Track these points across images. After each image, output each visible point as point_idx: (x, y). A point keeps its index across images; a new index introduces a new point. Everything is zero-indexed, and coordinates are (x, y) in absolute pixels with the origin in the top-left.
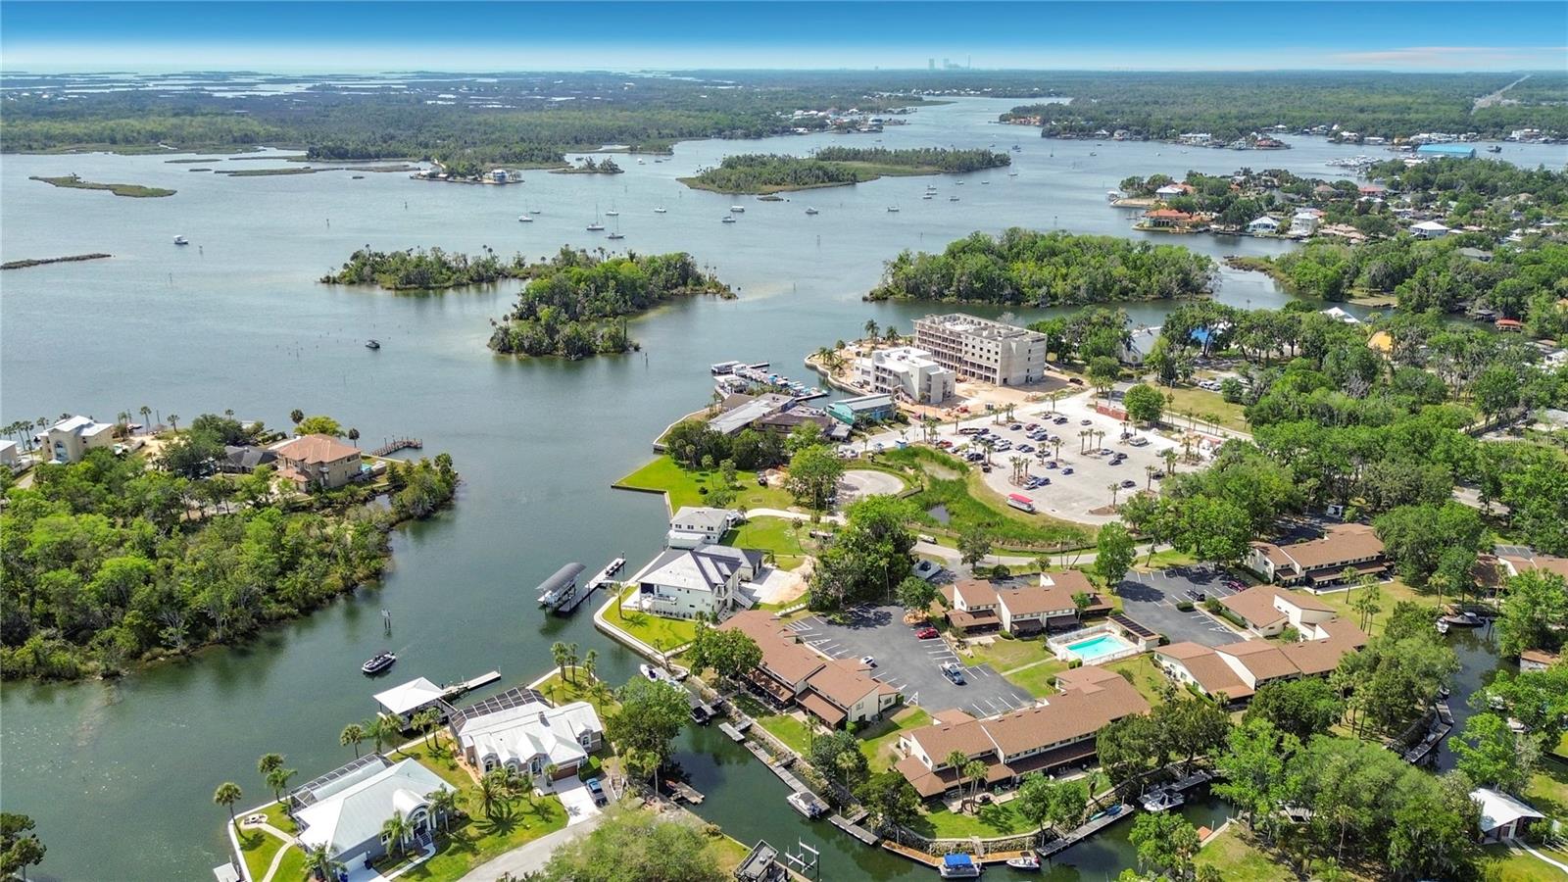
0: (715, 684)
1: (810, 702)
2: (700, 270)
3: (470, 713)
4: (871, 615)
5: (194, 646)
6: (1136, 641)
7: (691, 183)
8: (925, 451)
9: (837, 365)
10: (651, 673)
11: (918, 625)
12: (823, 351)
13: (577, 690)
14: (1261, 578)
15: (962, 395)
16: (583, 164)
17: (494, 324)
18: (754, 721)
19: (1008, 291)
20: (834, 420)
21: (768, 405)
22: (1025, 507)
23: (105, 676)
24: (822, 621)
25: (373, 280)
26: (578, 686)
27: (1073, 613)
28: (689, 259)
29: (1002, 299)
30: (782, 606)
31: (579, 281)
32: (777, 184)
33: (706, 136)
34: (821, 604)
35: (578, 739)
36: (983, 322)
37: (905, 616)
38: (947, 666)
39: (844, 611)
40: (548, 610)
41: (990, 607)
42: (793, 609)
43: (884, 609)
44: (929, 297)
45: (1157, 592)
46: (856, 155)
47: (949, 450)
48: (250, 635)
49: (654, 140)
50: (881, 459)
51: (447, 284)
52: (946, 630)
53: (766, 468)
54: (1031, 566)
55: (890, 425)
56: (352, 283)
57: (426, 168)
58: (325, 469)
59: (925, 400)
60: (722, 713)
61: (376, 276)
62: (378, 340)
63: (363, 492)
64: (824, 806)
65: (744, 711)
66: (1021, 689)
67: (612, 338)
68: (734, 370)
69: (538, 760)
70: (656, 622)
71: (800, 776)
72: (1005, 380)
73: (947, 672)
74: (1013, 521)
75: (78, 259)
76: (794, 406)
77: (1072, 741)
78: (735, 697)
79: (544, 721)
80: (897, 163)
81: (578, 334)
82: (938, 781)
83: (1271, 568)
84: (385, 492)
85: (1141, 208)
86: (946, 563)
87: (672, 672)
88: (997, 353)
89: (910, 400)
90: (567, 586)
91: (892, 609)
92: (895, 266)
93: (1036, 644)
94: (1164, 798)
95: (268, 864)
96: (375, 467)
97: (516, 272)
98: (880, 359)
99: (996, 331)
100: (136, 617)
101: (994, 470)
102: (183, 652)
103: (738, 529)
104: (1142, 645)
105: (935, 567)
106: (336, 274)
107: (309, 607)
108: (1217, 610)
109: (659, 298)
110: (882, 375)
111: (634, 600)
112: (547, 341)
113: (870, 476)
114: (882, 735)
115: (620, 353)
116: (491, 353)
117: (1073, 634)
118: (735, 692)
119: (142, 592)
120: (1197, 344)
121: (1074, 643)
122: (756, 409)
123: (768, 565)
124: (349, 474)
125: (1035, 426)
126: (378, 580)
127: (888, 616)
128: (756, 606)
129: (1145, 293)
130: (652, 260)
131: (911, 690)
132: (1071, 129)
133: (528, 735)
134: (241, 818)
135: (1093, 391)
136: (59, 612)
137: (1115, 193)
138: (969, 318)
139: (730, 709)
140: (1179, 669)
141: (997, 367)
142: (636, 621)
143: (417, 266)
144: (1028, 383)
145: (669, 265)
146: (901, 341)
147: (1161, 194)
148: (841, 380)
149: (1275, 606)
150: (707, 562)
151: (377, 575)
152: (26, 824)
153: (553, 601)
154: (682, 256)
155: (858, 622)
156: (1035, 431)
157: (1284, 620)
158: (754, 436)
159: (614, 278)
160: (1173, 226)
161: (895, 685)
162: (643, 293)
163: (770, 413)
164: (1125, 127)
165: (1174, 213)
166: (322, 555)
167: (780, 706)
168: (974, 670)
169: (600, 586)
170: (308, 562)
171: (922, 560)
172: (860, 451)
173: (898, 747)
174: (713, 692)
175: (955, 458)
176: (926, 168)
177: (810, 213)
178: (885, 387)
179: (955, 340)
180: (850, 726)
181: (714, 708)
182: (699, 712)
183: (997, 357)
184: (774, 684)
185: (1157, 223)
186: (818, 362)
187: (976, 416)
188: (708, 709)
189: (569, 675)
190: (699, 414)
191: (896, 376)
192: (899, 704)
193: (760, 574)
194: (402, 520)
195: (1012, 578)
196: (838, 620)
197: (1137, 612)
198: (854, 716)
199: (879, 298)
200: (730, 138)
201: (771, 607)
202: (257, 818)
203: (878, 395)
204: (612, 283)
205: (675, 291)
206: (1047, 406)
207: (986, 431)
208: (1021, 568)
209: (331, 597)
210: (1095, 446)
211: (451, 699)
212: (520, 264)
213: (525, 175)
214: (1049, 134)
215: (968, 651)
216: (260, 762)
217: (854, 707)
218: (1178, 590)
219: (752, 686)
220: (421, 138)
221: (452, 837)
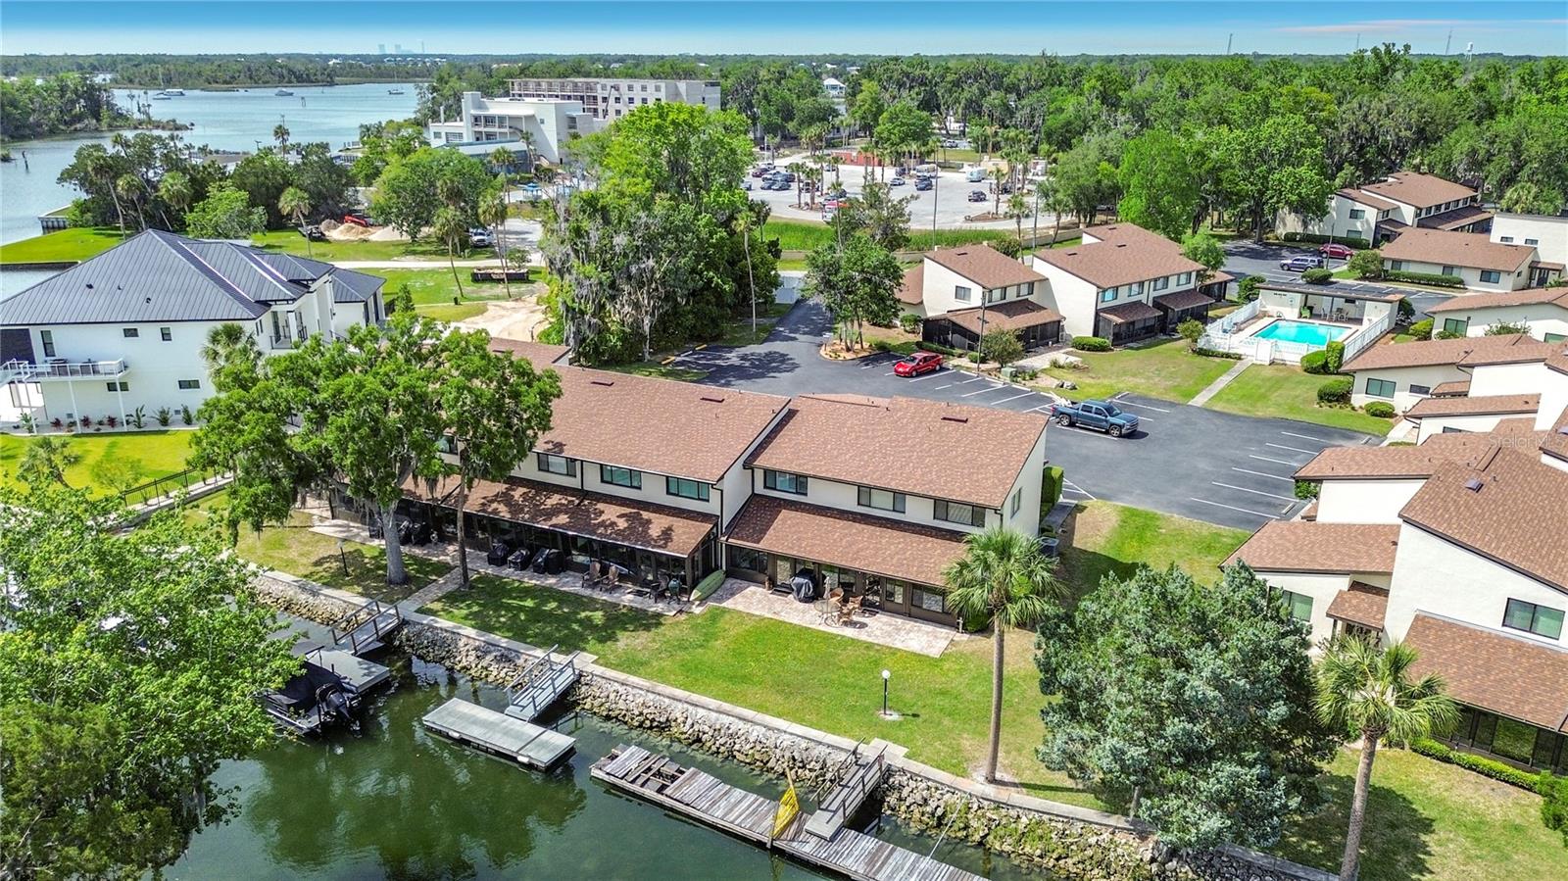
0: (347, 570)
4: (735, 361)
14: (1349, 243)
18: (585, 661)
27: (1193, 283)
41: (1025, 294)
65: (519, 634)
66: (1283, 420)
73: (1070, 418)
78: (452, 598)
91: (778, 346)
93: (1180, 348)
98: (479, 104)
108: (1373, 274)
127: (778, 356)
139: (447, 643)
149: (1494, 239)
155: (717, 375)
157: (1532, 258)
174: (348, 599)
179: (584, 95)
181: (371, 654)
184: (617, 513)
188: (350, 668)
217: (1006, 507)
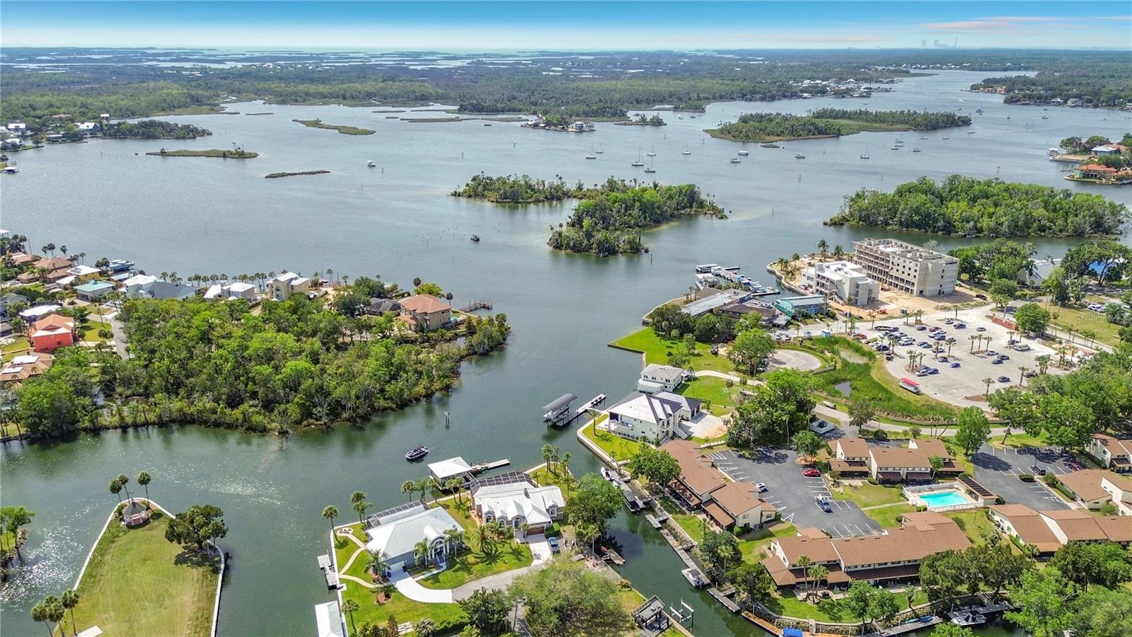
0: (648, 487)
1: (712, 509)
2: (703, 197)
3: (483, 484)
4: (773, 455)
5: (332, 421)
6: (976, 498)
7: (713, 133)
8: (845, 340)
9: (791, 272)
10: (607, 474)
11: (806, 466)
12: (781, 261)
13: (555, 478)
14: (1099, 464)
15: (885, 300)
16: (638, 118)
17: (552, 229)
18: (670, 516)
19: (941, 223)
20: (778, 312)
21: (730, 297)
22: (912, 389)
23: (280, 433)
24: (735, 455)
25: (483, 195)
26: (557, 476)
27: (929, 471)
28: (696, 189)
29: (935, 230)
30: (707, 440)
31: (615, 202)
32: (778, 135)
33: (733, 99)
34: (736, 443)
35: (548, 510)
36: (910, 246)
37: (798, 458)
38: (820, 497)
39: (752, 449)
40: (549, 424)
41: (863, 459)
42: (716, 443)
43: (783, 452)
44: (876, 224)
45: (1006, 464)
46: (844, 115)
47: (863, 341)
48: (366, 418)
49: (691, 103)
50: (808, 343)
51: (529, 200)
52: (826, 472)
53: (719, 342)
54: (905, 433)
55: (821, 319)
56: (470, 196)
57: (533, 119)
58: (427, 318)
59: (852, 302)
60: (649, 507)
61: (486, 193)
62: (479, 236)
63: (449, 334)
64: (707, 581)
65: (665, 509)
66: (874, 521)
67: (630, 242)
68: (712, 271)
69: (519, 520)
70: (618, 440)
71: (694, 558)
72: (921, 292)
73: (819, 502)
74: (900, 398)
75: (311, 173)
76: (750, 299)
77: (902, 564)
79: (527, 495)
80: (876, 121)
81: (606, 239)
82: (792, 576)
83: (1108, 456)
84: (463, 335)
85: (1076, 162)
86: (839, 423)
87: (622, 476)
88: (916, 271)
89: (841, 302)
90: (563, 409)
92: (852, 200)
93: (894, 490)
94: (968, 617)
95: (348, 559)
96: (458, 319)
97: (576, 194)
98: (821, 269)
99: (918, 254)
100: (301, 399)
101: (896, 359)
102: (325, 424)
103: (689, 383)
104: (981, 502)
105: (830, 426)
106: (461, 190)
107: (403, 405)
108: (1053, 484)
109: (671, 216)
110: (822, 281)
111: (604, 424)
112: (585, 242)
113: (797, 355)
114: (760, 539)
115: (634, 253)
116: (550, 249)
117: (926, 487)
118: (661, 495)
119: (307, 383)
120: (1093, 274)
121: (925, 493)
122: (720, 300)
123: (705, 411)
124: (442, 322)
125: (937, 328)
126: (448, 392)
127: (786, 456)
128: (689, 438)
129: (1061, 231)
130: (670, 189)
131: (788, 511)
132: (1030, 97)
133: (515, 502)
134: (338, 529)
135: (994, 305)
136: (261, 391)
137: (1056, 149)
138: (899, 243)
139: (655, 505)
140: (1006, 524)
141: (916, 281)
142: (604, 438)
143: (511, 187)
144: (940, 295)
145: (681, 192)
146: (844, 257)
147: (1096, 152)
148: (792, 283)
149: (1103, 486)
150: (656, 403)
151: (447, 388)
152: (218, 513)
153: (552, 418)
154: (691, 187)
155: (762, 459)
156: (937, 332)
157: (1108, 498)
158: (713, 318)
159: (639, 201)
160: (1100, 179)
161: (777, 506)
162: (658, 212)
163: (730, 303)
164: (1079, 97)
165: (1103, 168)
166: (416, 371)
167: (691, 509)
168: (841, 504)
169: (586, 411)
170: (405, 375)
171: (821, 420)
172: (793, 336)
173: (770, 549)
175: (866, 348)
176: (899, 126)
177: (798, 158)
178: (823, 290)
179: (885, 258)
180: (736, 529)
181: (645, 503)
182: (634, 504)
183: (915, 274)
184: (688, 493)
185: (1087, 175)
186: (777, 269)
187: (891, 318)
189: (552, 468)
190: (679, 300)
191: (832, 282)
192: (777, 519)
193: (696, 415)
194: (470, 355)
195: (889, 440)
196: (747, 455)
197: (985, 477)
198: (741, 522)
199: (837, 223)
200: (751, 100)
201: (699, 440)
202: (346, 530)
203: (817, 295)
204: (638, 204)
205: (683, 212)
206: (950, 315)
207: (896, 329)
208: (897, 433)
209: (418, 400)
210: (983, 348)
211: (476, 473)
212: (580, 188)
213: (597, 126)
214: (1010, 101)
215: (840, 489)
216: (352, 496)
217: (741, 517)
218: (1025, 464)
219: (673, 492)
220: (533, 99)
221: (458, 560)
